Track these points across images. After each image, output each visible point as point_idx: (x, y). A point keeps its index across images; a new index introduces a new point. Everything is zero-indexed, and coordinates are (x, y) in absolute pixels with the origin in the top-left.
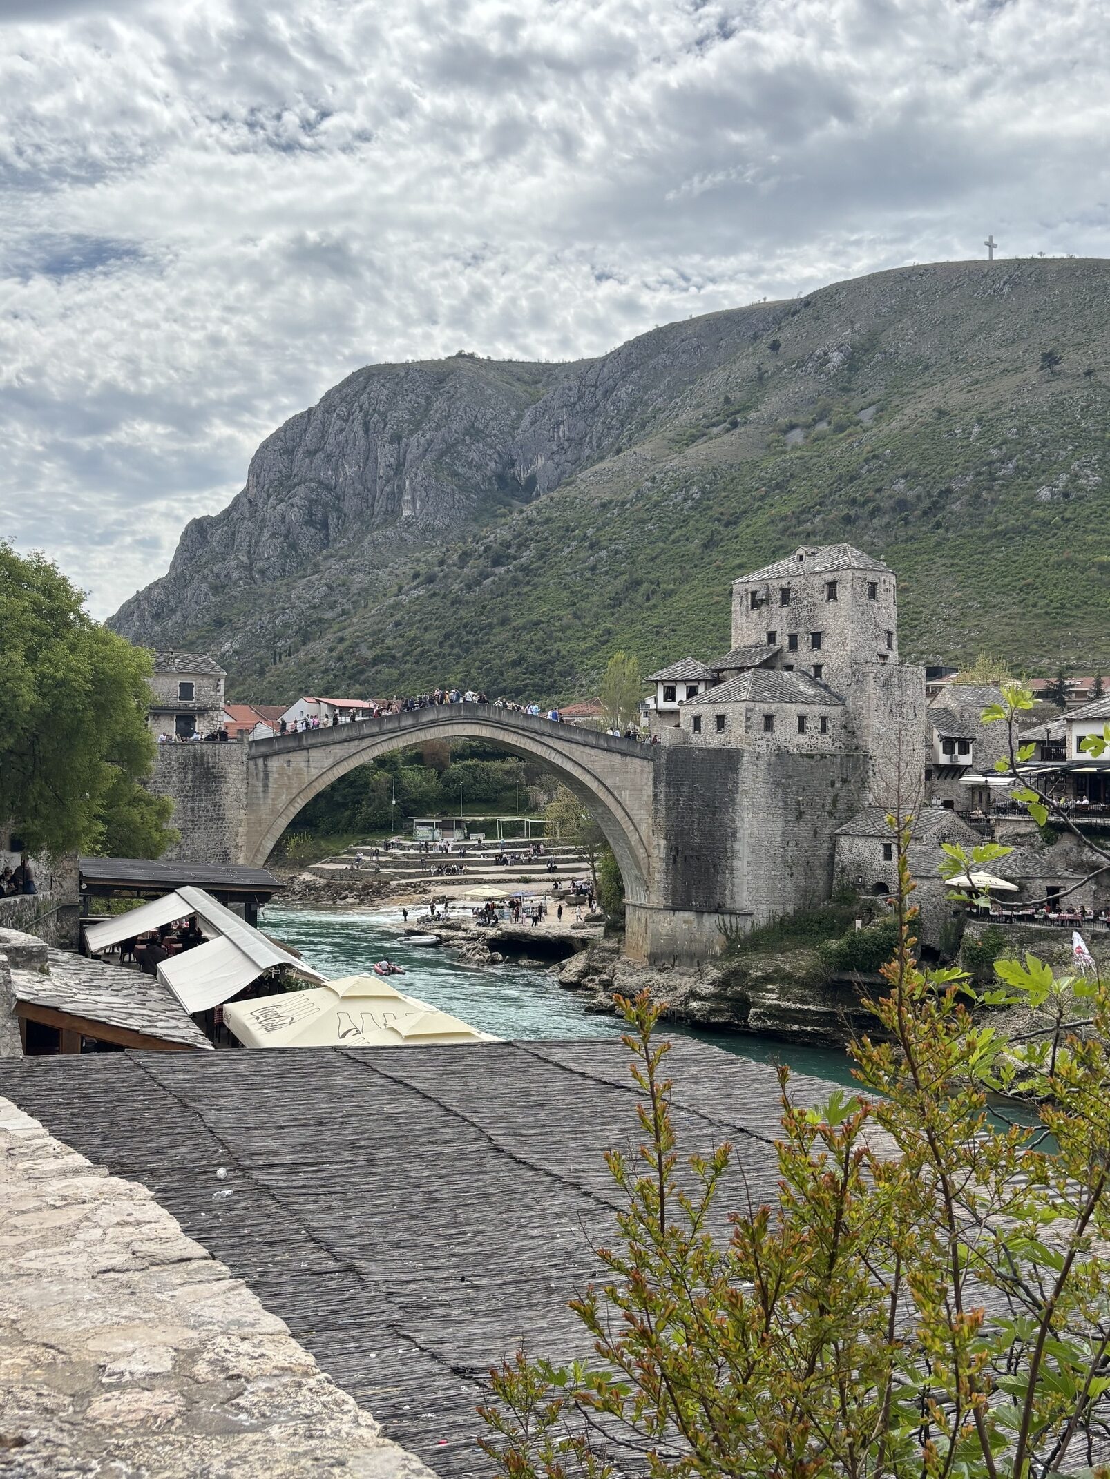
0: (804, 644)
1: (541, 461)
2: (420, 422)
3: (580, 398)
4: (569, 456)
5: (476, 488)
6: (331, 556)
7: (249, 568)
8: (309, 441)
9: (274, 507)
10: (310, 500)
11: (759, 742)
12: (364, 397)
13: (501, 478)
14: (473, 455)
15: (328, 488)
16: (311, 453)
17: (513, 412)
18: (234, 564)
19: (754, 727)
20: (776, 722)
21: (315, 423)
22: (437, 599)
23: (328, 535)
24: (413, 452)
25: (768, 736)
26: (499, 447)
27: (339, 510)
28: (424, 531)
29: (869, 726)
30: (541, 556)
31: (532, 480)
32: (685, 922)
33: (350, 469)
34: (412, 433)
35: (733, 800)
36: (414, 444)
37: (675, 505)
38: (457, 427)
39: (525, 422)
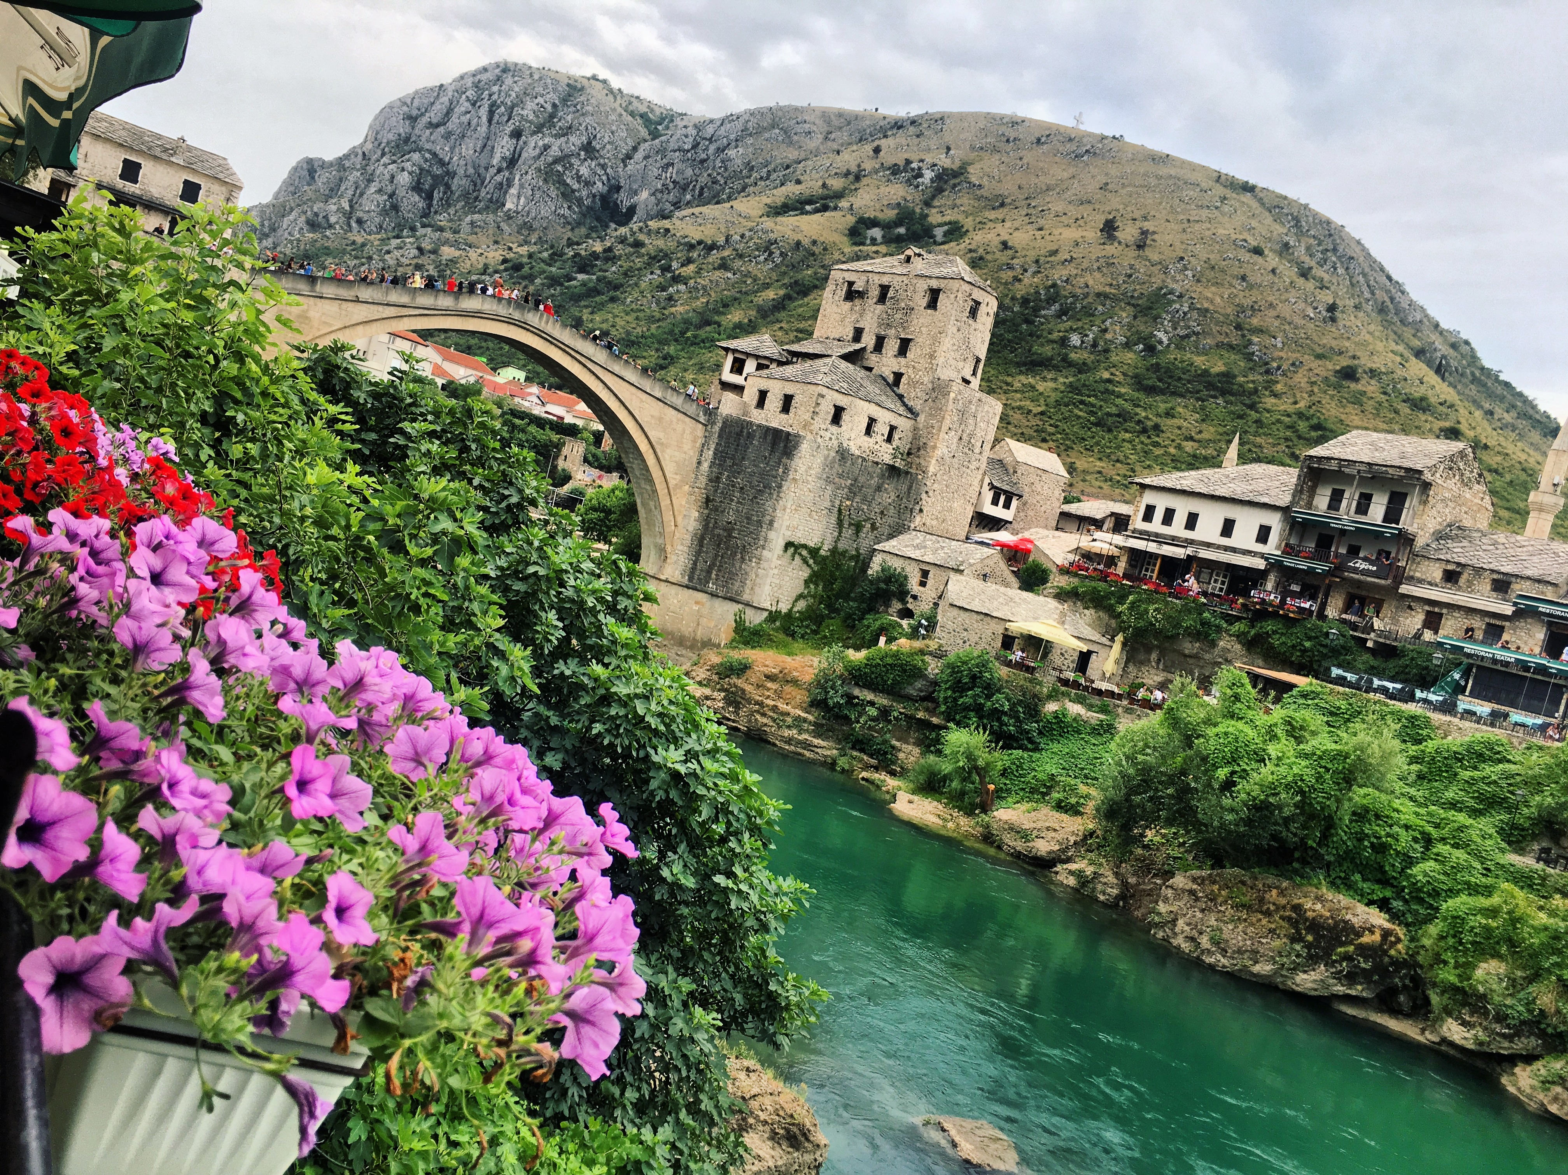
0: (892, 346)
1: (644, 195)
2: (543, 125)
3: (695, 146)
4: (671, 197)
5: (580, 200)
6: (429, 225)
7: (348, 216)
8: (434, 115)
9: (385, 165)
10: (421, 169)
11: (822, 433)
12: (495, 89)
13: (604, 198)
14: (584, 171)
15: (442, 163)
16: (433, 126)
17: (631, 143)
18: (334, 208)
19: (822, 414)
20: (845, 417)
21: (445, 100)
23: (430, 206)
24: (529, 153)
25: (834, 429)
26: (609, 170)
27: (448, 186)
28: (522, 226)
29: (934, 447)
31: (632, 210)
32: (697, 603)
33: (468, 149)
34: (535, 133)
35: (780, 486)
36: (533, 144)
38: (576, 141)
39: (639, 155)
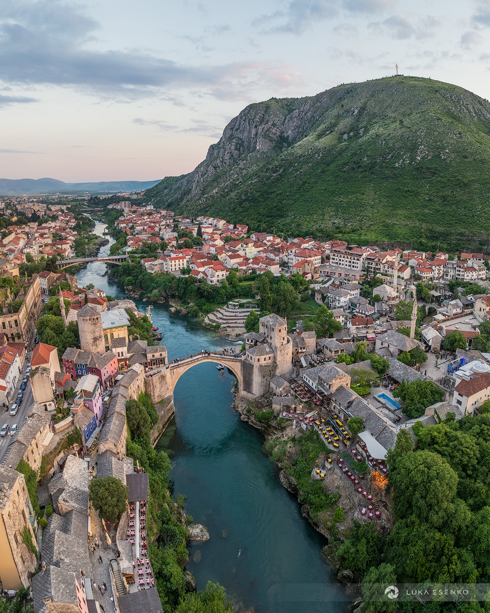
1: (290, 132)
2: (261, 122)
4: (297, 131)
5: (274, 140)
6: (241, 159)
8: (237, 127)
9: (228, 145)
10: (236, 143)
11: (257, 364)
12: (249, 115)
13: (280, 137)
14: (274, 131)
15: (241, 139)
16: (237, 130)
17: (284, 118)
18: (219, 161)
19: (256, 361)
20: (260, 360)
21: (238, 121)
22: (260, 183)
23: (240, 153)
24: (260, 131)
26: (280, 128)
27: (243, 146)
28: (261, 153)
30: (284, 171)
31: (288, 137)
32: (246, 393)
33: (246, 134)
34: (260, 125)
36: (260, 128)
37: (316, 158)
38: (270, 124)
39: (286, 121)
